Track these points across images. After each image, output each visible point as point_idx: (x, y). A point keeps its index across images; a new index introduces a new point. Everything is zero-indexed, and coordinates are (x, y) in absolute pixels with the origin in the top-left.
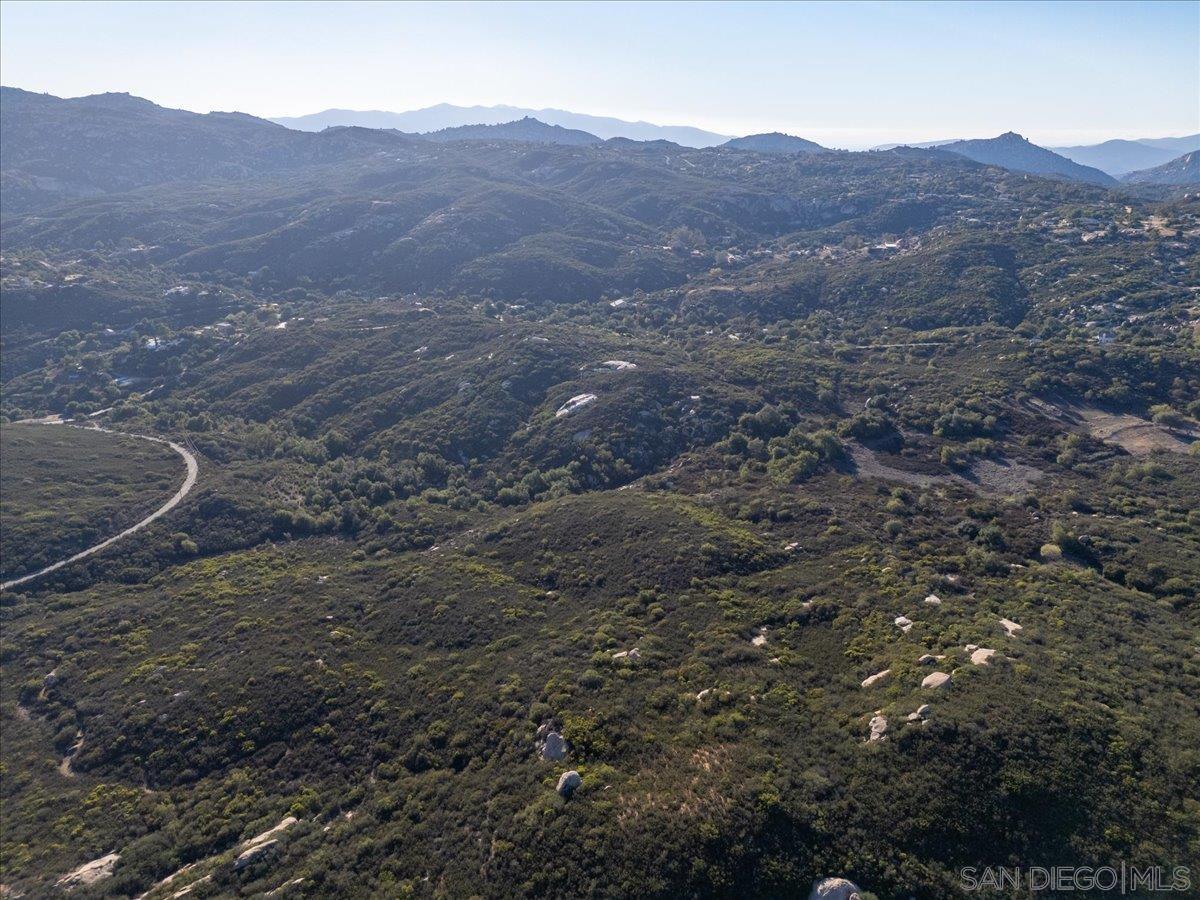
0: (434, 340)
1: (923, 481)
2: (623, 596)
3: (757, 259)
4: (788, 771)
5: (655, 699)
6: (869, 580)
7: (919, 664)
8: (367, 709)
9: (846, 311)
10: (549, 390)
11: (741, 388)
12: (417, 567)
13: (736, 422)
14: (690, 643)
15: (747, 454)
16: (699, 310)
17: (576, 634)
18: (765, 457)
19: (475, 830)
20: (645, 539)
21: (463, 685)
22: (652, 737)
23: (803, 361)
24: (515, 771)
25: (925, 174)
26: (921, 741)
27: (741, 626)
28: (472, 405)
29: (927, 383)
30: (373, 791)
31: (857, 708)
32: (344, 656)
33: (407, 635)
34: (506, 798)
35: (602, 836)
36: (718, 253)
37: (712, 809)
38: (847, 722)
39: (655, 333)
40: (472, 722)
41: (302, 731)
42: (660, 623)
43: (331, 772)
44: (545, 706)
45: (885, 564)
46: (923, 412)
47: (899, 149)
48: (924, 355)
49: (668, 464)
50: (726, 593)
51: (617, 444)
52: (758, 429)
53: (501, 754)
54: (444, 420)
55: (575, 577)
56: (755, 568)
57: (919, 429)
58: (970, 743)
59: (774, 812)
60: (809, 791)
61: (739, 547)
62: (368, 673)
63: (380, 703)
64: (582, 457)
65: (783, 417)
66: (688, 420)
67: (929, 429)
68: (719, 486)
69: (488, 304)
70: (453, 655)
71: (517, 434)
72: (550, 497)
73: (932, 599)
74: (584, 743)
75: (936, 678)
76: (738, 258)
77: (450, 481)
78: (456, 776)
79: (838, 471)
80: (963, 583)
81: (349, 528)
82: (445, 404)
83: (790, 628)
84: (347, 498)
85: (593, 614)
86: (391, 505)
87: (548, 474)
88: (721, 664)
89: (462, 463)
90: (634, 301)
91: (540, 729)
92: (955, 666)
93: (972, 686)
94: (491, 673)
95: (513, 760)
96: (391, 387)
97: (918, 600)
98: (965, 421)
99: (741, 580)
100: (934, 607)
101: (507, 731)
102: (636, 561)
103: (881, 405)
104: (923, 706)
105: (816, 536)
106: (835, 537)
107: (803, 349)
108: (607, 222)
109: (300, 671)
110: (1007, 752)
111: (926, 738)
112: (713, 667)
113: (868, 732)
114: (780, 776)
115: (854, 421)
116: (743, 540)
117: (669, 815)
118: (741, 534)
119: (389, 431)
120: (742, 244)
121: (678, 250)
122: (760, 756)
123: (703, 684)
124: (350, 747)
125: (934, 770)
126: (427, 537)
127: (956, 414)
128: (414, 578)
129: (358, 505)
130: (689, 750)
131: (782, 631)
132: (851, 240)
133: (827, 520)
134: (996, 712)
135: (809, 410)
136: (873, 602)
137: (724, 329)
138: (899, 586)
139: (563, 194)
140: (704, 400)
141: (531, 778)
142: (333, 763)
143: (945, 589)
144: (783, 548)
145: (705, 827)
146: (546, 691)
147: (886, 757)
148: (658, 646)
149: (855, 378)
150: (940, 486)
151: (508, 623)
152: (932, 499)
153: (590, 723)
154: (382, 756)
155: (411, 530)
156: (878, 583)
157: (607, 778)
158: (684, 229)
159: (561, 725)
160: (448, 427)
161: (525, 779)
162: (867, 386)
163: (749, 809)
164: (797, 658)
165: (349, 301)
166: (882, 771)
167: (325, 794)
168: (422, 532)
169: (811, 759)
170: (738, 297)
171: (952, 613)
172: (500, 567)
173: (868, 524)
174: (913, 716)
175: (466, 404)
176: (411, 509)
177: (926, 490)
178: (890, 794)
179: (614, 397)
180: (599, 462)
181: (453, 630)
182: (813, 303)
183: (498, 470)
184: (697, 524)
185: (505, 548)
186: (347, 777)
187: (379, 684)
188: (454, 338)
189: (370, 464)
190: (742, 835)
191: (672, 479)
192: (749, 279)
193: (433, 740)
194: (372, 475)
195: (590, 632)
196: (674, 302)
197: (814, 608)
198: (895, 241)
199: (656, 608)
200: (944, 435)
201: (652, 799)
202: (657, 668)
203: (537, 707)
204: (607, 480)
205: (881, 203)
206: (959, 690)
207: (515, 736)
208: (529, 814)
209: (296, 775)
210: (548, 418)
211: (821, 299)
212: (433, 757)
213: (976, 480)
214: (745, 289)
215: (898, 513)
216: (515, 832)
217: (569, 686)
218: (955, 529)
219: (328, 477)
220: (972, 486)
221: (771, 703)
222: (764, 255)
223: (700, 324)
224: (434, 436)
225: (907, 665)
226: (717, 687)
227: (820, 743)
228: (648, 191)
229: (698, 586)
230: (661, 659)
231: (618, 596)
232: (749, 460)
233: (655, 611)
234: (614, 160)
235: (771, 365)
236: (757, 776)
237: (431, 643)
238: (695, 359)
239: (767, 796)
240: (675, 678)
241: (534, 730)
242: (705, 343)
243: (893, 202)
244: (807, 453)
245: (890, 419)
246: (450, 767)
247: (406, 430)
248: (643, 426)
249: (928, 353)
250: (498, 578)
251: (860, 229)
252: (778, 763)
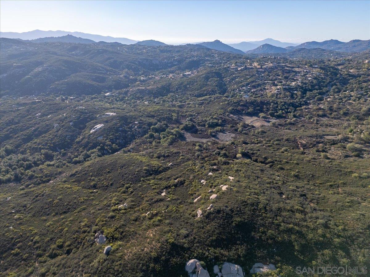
0: (43, 111)
1: (204, 141)
2: (119, 187)
3: (150, 79)
4: (176, 231)
5: (133, 218)
6: (193, 171)
7: (209, 193)
8: (32, 240)
9: (178, 93)
10: (87, 124)
11: (150, 118)
12: (44, 189)
13: (150, 129)
14: (143, 198)
15: (154, 138)
16: (134, 95)
17: (105, 202)
18: (160, 139)
19: (77, 273)
20: (125, 168)
21: (67, 225)
22: (133, 230)
23: (168, 109)
24: (89, 250)
25: (196, 52)
26: (211, 215)
27: (157, 191)
28: (60, 132)
29: (202, 112)
30: (37, 268)
31: (193, 209)
32: (20, 224)
33: (44, 213)
34: (87, 260)
35: (120, 264)
36: (138, 77)
37: (154, 248)
38: (191, 213)
39: (121, 103)
40: (72, 237)
41: (7, 253)
42: (132, 194)
43: (20, 265)
44: (97, 227)
45: (197, 166)
46: (202, 121)
47: (188, 45)
48: (201, 105)
49: (130, 144)
50: (152, 181)
51: (112, 139)
52: (157, 130)
53: (83, 246)
54: (50, 138)
55: (103, 184)
56: (160, 172)
57: (202, 126)
58: (224, 213)
59: (173, 244)
60: (182, 236)
61: (155, 167)
62: (31, 228)
63: (37, 238)
64: (101, 145)
65: (164, 126)
66: (135, 129)
67: (204, 125)
68: (147, 149)
69: (62, 97)
70: (62, 216)
71: (77, 140)
72: (91, 159)
73: (210, 174)
74: (111, 236)
75: (214, 196)
76: (144, 78)
77: (54, 158)
78: (68, 257)
79: (181, 140)
80: (218, 168)
81: (17, 179)
82: (50, 132)
83: (172, 189)
84: (15, 169)
85: (110, 195)
86: (33, 169)
87: (90, 152)
88: (153, 203)
89: (58, 152)
90: (113, 93)
91: (96, 235)
92: (218, 192)
93: (223, 196)
94: (77, 220)
95: (88, 247)
96: (28, 128)
97: (207, 175)
98: (214, 122)
99: (156, 177)
100: (211, 176)
101: (85, 238)
102: (123, 176)
103: (191, 120)
104: (211, 205)
105: (177, 160)
106: (182, 160)
107: (167, 105)
108: (101, 68)
109: (4, 232)
110: (234, 213)
111: (212, 214)
112: (150, 204)
113: (197, 215)
114: (173, 233)
115: (184, 125)
116: (156, 164)
117: (141, 253)
118: (155, 163)
119: (29, 144)
120: (145, 74)
121: (125, 76)
122: (167, 229)
123: (148, 210)
124: (27, 255)
125: (216, 222)
126: (48, 178)
127: (211, 121)
128: (45, 193)
129: (20, 171)
130: (145, 232)
131: (170, 190)
132: (177, 72)
133: (179, 155)
134: (230, 203)
135: (171, 123)
136: (194, 177)
137: (143, 100)
138: (201, 171)
139: (85, 60)
140: (139, 123)
141: (94, 251)
142: (21, 262)
143: (213, 170)
144: (168, 165)
145: (152, 254)
146: (97, 222)
147: (203, 221)
148: (132, 201)
149: (183, 113)
150: (209, 141)
151: (81, 202)
152: (207, 145)
153: (113, 229)
154: (40, 256)
155: (42, 177)
156: (195, 171)
157: (120, 246)
158: (126, 70)
159: (103, 232)
160: (52, 140)
161: (93, 252)
162: (186, 115)
163: (165, 245)
164: (175, 197)
165: (8, 99)
166: (202, 226)
167: (19, 273)
168: (46, 177)
169: (182, 226)
170: (146, 90)
171: (216, 177)
172: (76, 185)
173: (191, 155)
174: (209, 208)
175: (57, 131)
176: (41, 170)
177: (205, 143)
178: (205, 232)
179: (110, 124)
180: (107, 146)
181: (62, 208)
182: (169, 91)
183: (72, 153)
184: (141, 162)
185: (77, 178)
186: (27, 266)
187: (36, 231)
188: (50, 109)
189: (23, 156)
190: (164, 253)
191: (131, 149)
192: (149, 85)
193: (58, 246)
194: (24, 160)
195: (110, 201)
196: (126, 93)
197: (178, 181)
198: (189, 72)
199: (131, 190)
200: (209, 127)
201: (135, 249)
202: (133, 208)
203: (94, 228)
204: (110, 151)
205: (184, 61)
206: (220, 198)
207: (88, 239)
208: (95, 263)
209: (6, 269)
210: (88, 133)
211: (171, 90)
212: (59, 252)
213: (218, 139)
214: (148, 88)
215: (199, 150)
216: (91, 270)
217: (104, 219)
218: (214, 153)
219: (7, 162)
220: (217, 140)
221: (169, 212)
222: (152, 77)
223: (135, 99)
224: (47, 143)
225: (205, 194)
226: (152, 210)
227: (184, 221)
228: (113, 58)
229: (143, 181)
230: (134, 205)
231: (118, 188)
232: (155, 140)
233: (130, 191)
234: (101, 48)
235: (158, 110)
236: (167, 235)
237: (54, 214)
238: (135, 110)
239: (170, 240)
240: (139, 210)
241: (94, 235)
242: (137, 105)
243: (188, 60)
244: (172, 136)
245: (194, 124)
246: (66, 254)
247: (35, 143)
248: (120, 133)
249: (201, 104)
250: (76, 188)
251: (180, 69)
252: (172, 230)
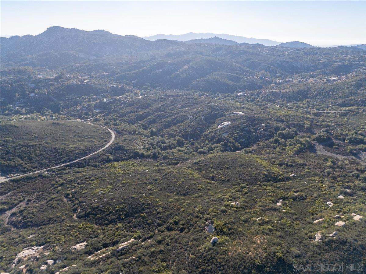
0: (183, 103)
1: (340, 157)
2: (235, 185)
3: (287, 82)
4: (286, 247)
5: (243, 218)
6: (319, 188)
7: (335, 218)
8: (156, 210)
9: (316, 100)
10: (216, 120)
11: (279, 123)
12: (173, 170)
13: (276, 133)
14: (256, 202)
15: (279, 144)
16: (266, 97)
17: (220, 195)
18: (285, 145)
19: (185, 251)
20: (243, 168)
21: (184, 206)
22: (241, 230)
23: (300, 115)
24: (198, 234)
25: (349, 55)
26: (333, 243)
27: (273, 199)
28: (193, 123)
29: (344, 125)
30: (156, 235)
31: (311, 230)
32: (151, 194)
33: (169, 190)
34: (195, 242)
35: (224, 258)
36: (274, 79)
37: (260, 255)
38: (308, 234)
39: (251, 104)
40: (186, 218)
41: (138, 214)
42: (246, 195)
43: (145, 227)
44: (209, 216)
45: (325, 184)
46: (342, 134)
47: (340, 47)
48: (344, 115)
49: (253, 145)
50: (269, 188)
51: (236, 138)
52: (283, 136)
53: (194, 229)
54: (184, 127)
55: (220, 178)
56: (280, 181)
57: (340, 140)
58: (351, 246)
59: (280, 259)
60: (292, 254)
61: (274, 173)
62: (157, 200)
63: (160, 209)
64: (225, 141)
65: (292, 133)
66: (260, 132)
67: (344, 140)
68: (269, 153)
69: (200, 93)
70: (182, 197)
71: (205, 133)
72: (214, 153)
73: (341, 197)
74: (220, 229)
75: (340, 223)
76: (281, 81)
77: (184, 145)
78: (180, 234)
79: (310, 152)
80: (353, 192)
81: (155, 157)
82: (185, 122)
83: (290, 201)
84: (155, 148)
85: (225, 190)
86: (167, 151)
87: (214, 145)
88: (265, 210)
89: (188, 140)
90: (246, 93)
91: (206, 223)
92: (347, 220)
93: (353, 227)
94: (193, 204)
95: (198, 231)
96: (170, 116)
97: (336, 197)
98: (357, 138)
99: (274, 184)
100: (341, 200)
101: (197, 222)
102: (240, 175)
103: (327, 131)
104: (335, 232)
105: (301, 172)
106: (307, 173)
107: (301, 111)
108: (238, 69)
109: (138, 197)
110: (364, 251)
111: (335, 243)
112: (263, 211)
113: (315, 238)
114: (283, 248)
115: (317, 136)
116: (276, 171)
117: (245, 255)
118: (275, 169)
119: (168, 129)
120: (282, 77)
121: (261, 78)
122: (276, 241)
123: (259, 216)
124: (151, 221)
125: (337, 253)
126: (177, 161)
127: (354, 136)
128: (172, 173)
129: (158, 150)
130: (253, 236)
131: (287, 202)
132: (320, 76)
133: (305, 167)
134: (361, 237)
135: (301, 131)
136: (319, 195)
137: (274, 103)
138: (329, 191)
139: (225, 60)
140: (266, 126)
141: (203, 237)
142: (146, 225)
143: (346, 194)
144: (289, 175)
145: (257, 261)
146: (209, 212)
147: (320, 247)
148: (245, 202)
149: (318, 122)
150: (346, 159)
151: (199, 189)
152: (343, 163)
153: (222, 223)
154: (159, 225)
155: (172, 159)
156: (321, 190)
157: (226, 241)
158: (263, 71)
159: (213, 222)
160: (185, 129)
161: (201, 238)
162: (322, 125)
163: (272, 257)
164: (292, 211)
165: (159, 91)
166: (319, 251)
167: (143, 234)
168: (176, 160)
169: (294, 244)
170: (280, 93)
171: (348, 202)
172: (198, 172)
173: (320, 170)
174: (331, 235)
175: (191, 123)
176: (173, 153)
177: (341, 160)
178: (321, 259)
179: (237, 123)
180: (230, 143)
181: (183, 190)
182: (305, 96)
183: (199, 143)
184: (261, 165)
185: (200, 167)
186: (149, 230)
187: (160, 203)
188: (189, 103)
189: (162, 139)
190: (269, 265)
191: (254, 150)
192: (284, 88)
193: (174, 222)
194: (162, 142)
195: (224, 195)
196: (258, 94)
197: (299, 195)
198: (336, 77)
199: (245, 190)
200: (349, 143)
201: (240, 249)
202: (244, 209)
203: (206, 216)
204: (232, 149)
205: (332, 64)
206: (348, 228)
207: (199, 224)
208: (202, 248)
209: (135, 227)
210: (215, 128)
211: (308, 96)
212: (174, 227)
213: (360, 158)
214: (282, 91)
215: (330, 167)
216: (197, 253)
217: (216, 211)
218: (351, 174)
219: (150, 141)
220: (358, 160)
221: (281, 224)
222: (289, 81)
223: (266, 102)
224: (181, 132)
225: (330, 218)
226: (264, 217)
227: (298, 239)
228: (253, 59)
229: (260, 185)
230: (246, 206)
231: (233, 185)
232: (280, 146)
233: (245, 191)
234: (242, 50)
235: (289, 116)
236: (275, 247)
237: (176, 193)
238: (264, 113)
239: (278, 254)
240: (250, 213)
241: (205, 223)
242: (268, 108)
243: (336, 64)
244: (300, 145)
245: (330, 136)
246: (179, 231)
247: (173, 129)
248: (245, 133)
249: (345, 115)
250: (197, 175)
251: (324, 73)
252: (283, 244)
